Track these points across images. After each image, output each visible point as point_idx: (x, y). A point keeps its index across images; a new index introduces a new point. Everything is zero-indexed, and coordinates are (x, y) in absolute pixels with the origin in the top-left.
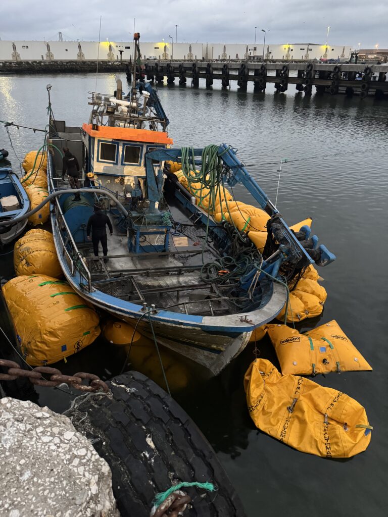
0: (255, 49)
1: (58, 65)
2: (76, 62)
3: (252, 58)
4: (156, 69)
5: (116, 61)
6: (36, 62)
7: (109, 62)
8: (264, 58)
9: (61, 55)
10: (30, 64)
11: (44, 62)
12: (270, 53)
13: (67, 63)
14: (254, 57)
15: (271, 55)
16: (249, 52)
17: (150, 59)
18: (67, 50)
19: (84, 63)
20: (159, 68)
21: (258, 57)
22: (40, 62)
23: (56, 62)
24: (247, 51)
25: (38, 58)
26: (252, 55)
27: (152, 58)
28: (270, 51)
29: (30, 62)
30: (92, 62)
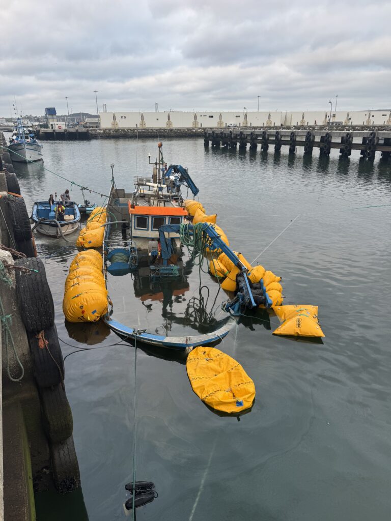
0: (334, 116)
1: (149, 132)
2: (164, 130)
3: (331, 124)
4: (231, 136)
5: (199, 129)
6: (130, 130)
7: (193, 129)
8: (343, 124)
9: (152, 124)
10: (125, 131)
11: (137, 130)
13: (157, 130)
14: (333, 123)
15: (351, 121)
16: (328, 119)
17: (231, 126)
18: (158, 119)
19: (171, 130)
20: (233, 136)
21: (336, 123)
22: (134, 130)
23: (147, 130)
24: (326, 118)
25: (132, 126)
26: (331, 121)
27: (233, 125)
28: (349, 117)
30: (179, 130)
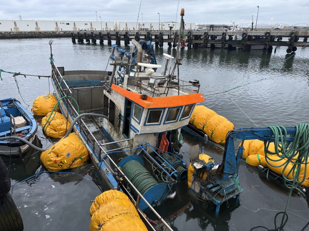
0: (144, 25)
1: (22, 34)
2: (34, 32)
3: (142, 30)
5: (61, 32)
6: (7, 33)
7: (57, 32)
8: (149, 30)
9: (23, 28)
10: (3, 34)
11: (13, 33)
12: (152, 27)
13: (29, 33)
14: (143, 29)
15: (153, 28)
16: (140, 26)
17: (83, 30)
18: (28, 25)
19: (40, 33)
21: (145, 29)
22: (10, 33)
23: (21, 32)
24: (139, 26)
25: (8, 30)
26: (142, 28)
28: (152, 26)
29: (3, 33)
30: (46, 32)
